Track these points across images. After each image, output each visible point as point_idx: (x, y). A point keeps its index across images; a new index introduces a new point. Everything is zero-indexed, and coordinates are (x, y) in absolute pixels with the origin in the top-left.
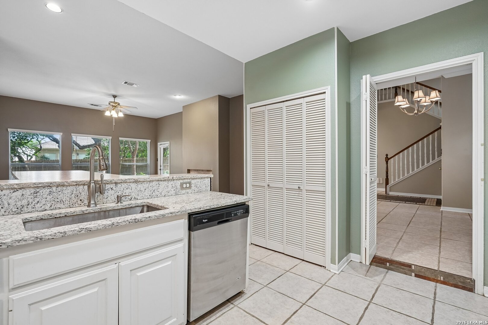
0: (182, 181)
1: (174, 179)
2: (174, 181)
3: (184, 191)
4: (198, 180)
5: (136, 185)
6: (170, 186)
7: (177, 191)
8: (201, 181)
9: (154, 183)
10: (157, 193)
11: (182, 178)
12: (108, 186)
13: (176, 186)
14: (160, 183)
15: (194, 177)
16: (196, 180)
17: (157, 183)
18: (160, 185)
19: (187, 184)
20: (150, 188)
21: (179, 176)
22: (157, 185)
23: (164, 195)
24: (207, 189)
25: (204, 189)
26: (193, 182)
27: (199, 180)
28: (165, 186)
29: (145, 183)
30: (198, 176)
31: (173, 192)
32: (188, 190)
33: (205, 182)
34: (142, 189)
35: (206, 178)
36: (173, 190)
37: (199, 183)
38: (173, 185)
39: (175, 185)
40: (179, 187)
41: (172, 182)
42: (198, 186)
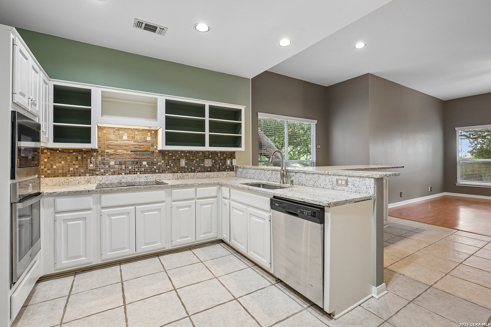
0: (338, 177)
1: (329, 174)
2: (331, 176)
3: (340, 188)
4: (355, 179)
5: (305, 175)
6: (327, 180)
7: (334, 186)
8: (359, 180)
9: (316, 175)
10: (318, 184)
11: (337, 174)
12: (291, 174)
13: (333, 181)
14: (320, 176)
15: (349, 174)
16: (353, 178)
17: (318, 175)
18: (320, 178)
19: (343, 181)
20: (313, 179)
21: (334, 172)
22: (317, 177)
23: (322, 187)
24: (369, 191)
25: (364, 191)
26: (350, 179)
27: (358, 179)
28: (324, 179)
29: (310, 174)
30: (355, 174)
31: (329, 186)
32: (344, 188)
33: (366, 182)
34: (309, 179)
35: (367, 178)
36: (329, 184)
37: (357, 182)
38: (330, 180)
39: (332, 179)
40: (335, 182)
41: (329, 177)
42: (356, 185)
